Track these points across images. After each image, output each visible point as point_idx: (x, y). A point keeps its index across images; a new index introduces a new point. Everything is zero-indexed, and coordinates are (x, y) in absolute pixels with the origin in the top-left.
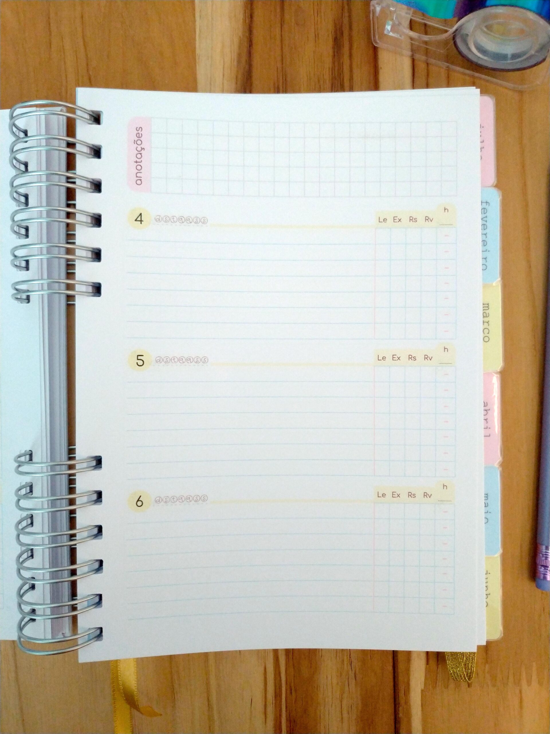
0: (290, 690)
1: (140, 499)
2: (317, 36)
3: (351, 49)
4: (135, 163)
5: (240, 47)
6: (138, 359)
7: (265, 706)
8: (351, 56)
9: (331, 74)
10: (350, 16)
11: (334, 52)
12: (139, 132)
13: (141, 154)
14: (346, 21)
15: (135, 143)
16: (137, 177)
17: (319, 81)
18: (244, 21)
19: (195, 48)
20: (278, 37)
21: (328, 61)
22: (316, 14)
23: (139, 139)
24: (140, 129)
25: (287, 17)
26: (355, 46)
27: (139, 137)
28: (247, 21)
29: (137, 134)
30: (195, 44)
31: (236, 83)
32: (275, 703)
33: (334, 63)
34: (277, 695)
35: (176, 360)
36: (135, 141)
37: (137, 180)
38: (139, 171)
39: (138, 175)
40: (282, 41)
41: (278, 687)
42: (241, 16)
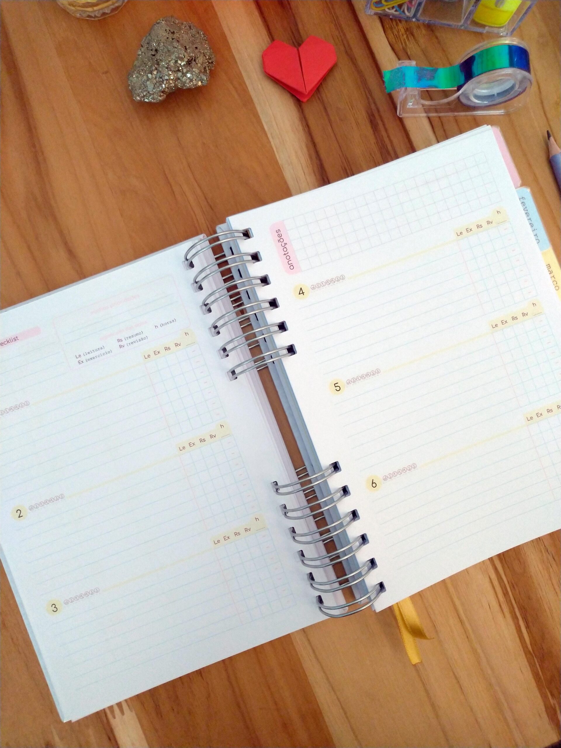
0: (513, 587)
1: (373, 482)
2: (357, 124)
3: (384, 125)
4: (285, 255)
5: (308, 150)
6: (335, 387)
7: (500, 606)
8: (386, 130)
9: (377, 146)
10: (375, 103)
11: (373, 131)
12: (279, 233)
13: (286, 248)
14: (373, 106)
15: (279, 241)
16: (289, 264)
17: (371, 154)
18: (304, 130)
19: (277, 161)
20: (332, 135)
21: (372, 139)
22: (351, 109)
23: (281, 238)
24: (279, 231)
25: (332, 118)
26: (386, 121)
27: (280, 237)
28: (306, 130)
29: (278, 235)
30: (276, 158)
31: (315, 175)
32: (506, 601)
33: (376, 138)
34: (506, 594)
35: (359, 378)
36: (278, 240)
37: (290, 267)
38: (289, 260)
39: (289, 263)
40: (335, 136)
41: (504, 589)
42: (301, 128)
